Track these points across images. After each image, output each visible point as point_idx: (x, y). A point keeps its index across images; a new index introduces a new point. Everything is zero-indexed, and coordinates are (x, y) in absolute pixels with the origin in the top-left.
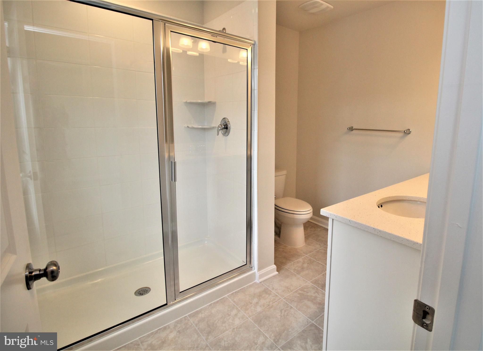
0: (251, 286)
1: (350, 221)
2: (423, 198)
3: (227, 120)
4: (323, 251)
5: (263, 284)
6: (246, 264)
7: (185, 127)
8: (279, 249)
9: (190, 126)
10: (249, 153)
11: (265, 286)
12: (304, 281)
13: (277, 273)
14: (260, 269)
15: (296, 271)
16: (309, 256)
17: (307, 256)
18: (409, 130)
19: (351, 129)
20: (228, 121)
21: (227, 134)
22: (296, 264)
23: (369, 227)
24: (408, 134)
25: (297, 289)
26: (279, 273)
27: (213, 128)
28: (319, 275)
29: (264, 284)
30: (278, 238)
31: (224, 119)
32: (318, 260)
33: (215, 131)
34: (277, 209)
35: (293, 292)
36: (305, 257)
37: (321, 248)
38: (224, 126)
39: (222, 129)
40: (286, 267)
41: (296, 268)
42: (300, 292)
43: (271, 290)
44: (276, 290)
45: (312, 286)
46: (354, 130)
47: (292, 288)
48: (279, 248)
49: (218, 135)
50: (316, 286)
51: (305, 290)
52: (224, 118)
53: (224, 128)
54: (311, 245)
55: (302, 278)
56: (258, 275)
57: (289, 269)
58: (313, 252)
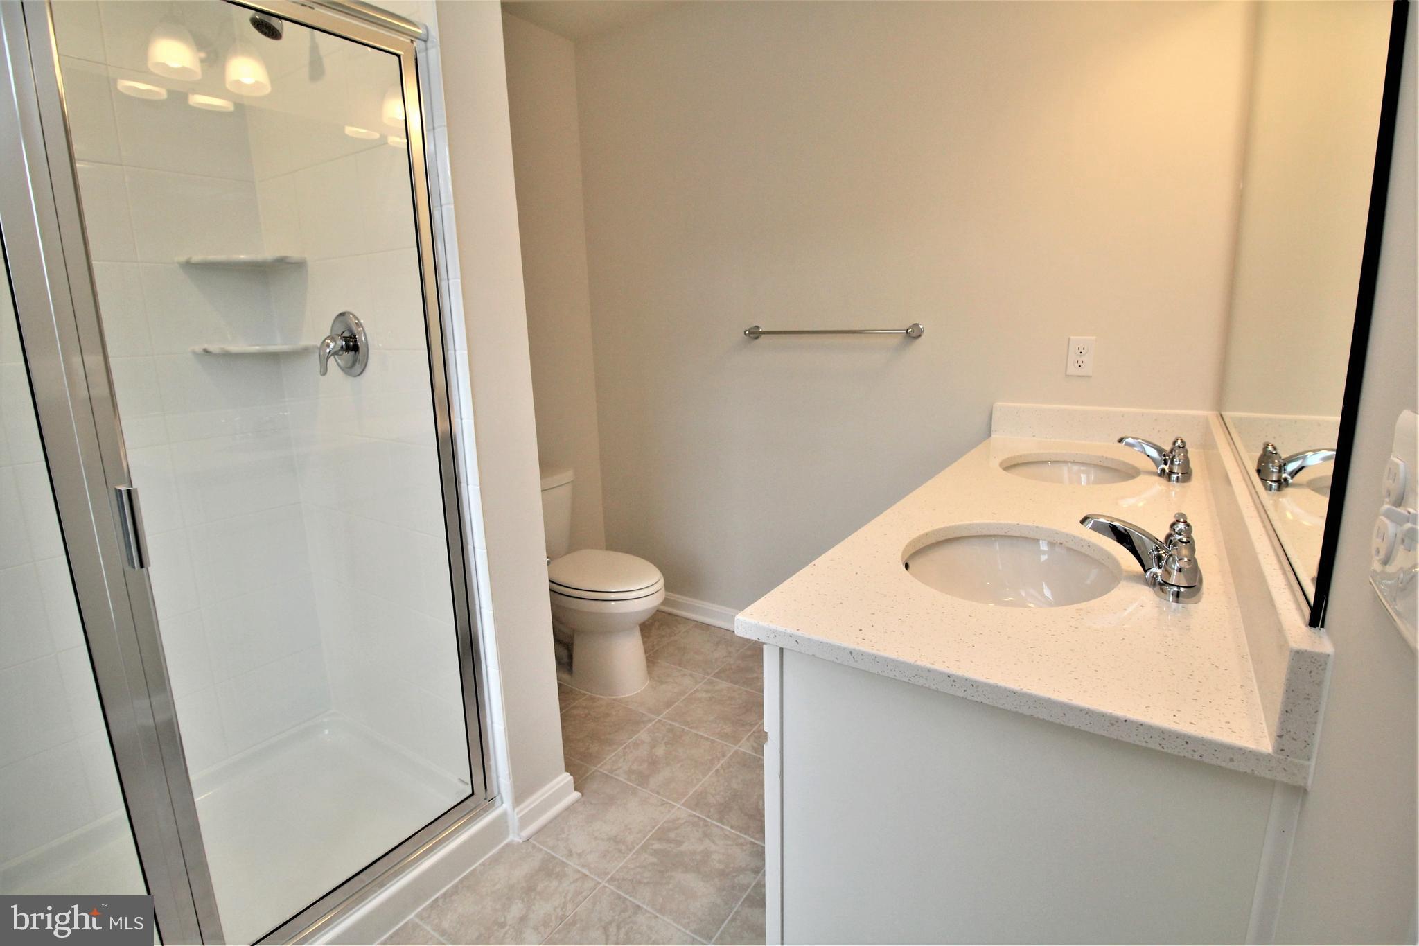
0: (495, 860)
1: (851, 653)
2: (1018, 524)
3: (353, 320)
4: (704, 695)
5: (535, 843)
6: (473, 794)
7: (194, 353)
8: (575, 712)
9: (214, 348)
10: (444, 425)
11: (541, 850)
12: (662, 805)
13: (577, 795)
14: (518, 799)
15: (633, 777)
16: (665, 718)
17: (660, 718)
18: (916, 325)
19: (754, 334)
20: (359, 324)
21: (358, 368)
22: (631, 752)
23: (929, 671)
24: (915, 338)
25: (646, 839)
26: (583, 795)
27: (305, 351)
28: (704, 775)
29: (538, 845)
30: (566, 676)
31: (342, 318)
32: (696, 728)
33: (315, 361)
34: (558, 592)
35: (637, 852)
36: (653, 723)
37: (697, 687)
38: (344, 343)
39: (336, 353)
40: (600, 767)
41: (635, 767)
42: (657, 846)
43: (565, 860)
44: (580, 855)
45: (691, 815)
46: (763, 336)
47: (630, 838)
48: (572, 708)
49: (324, 372)
50: (701, 816)
51: (672, 835)
52: (342, 314)
53: (344, 347)
54: (666, 682)
55: (656, 795)
56: (516, 817)
57: (613, 775)
58: (675, 702)
